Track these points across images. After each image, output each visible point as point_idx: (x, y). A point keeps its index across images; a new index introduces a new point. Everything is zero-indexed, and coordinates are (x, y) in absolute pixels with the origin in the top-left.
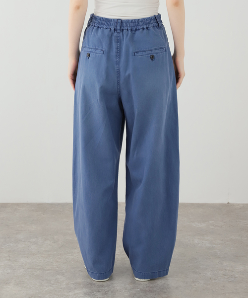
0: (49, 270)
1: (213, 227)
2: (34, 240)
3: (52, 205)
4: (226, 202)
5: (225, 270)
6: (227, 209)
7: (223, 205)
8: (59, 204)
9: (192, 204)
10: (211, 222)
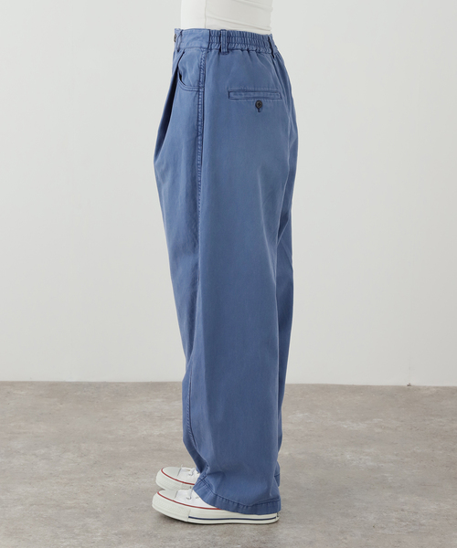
0: (70, 508)
1: (380, 430)
2: (43, 451)
3: (78, 385)
4: (405, 384)
5: (403, 510)
6: (406, 398)
7: (400, 389)
8: (90, 384)
9: (342, 387)
10: (376, 420)
